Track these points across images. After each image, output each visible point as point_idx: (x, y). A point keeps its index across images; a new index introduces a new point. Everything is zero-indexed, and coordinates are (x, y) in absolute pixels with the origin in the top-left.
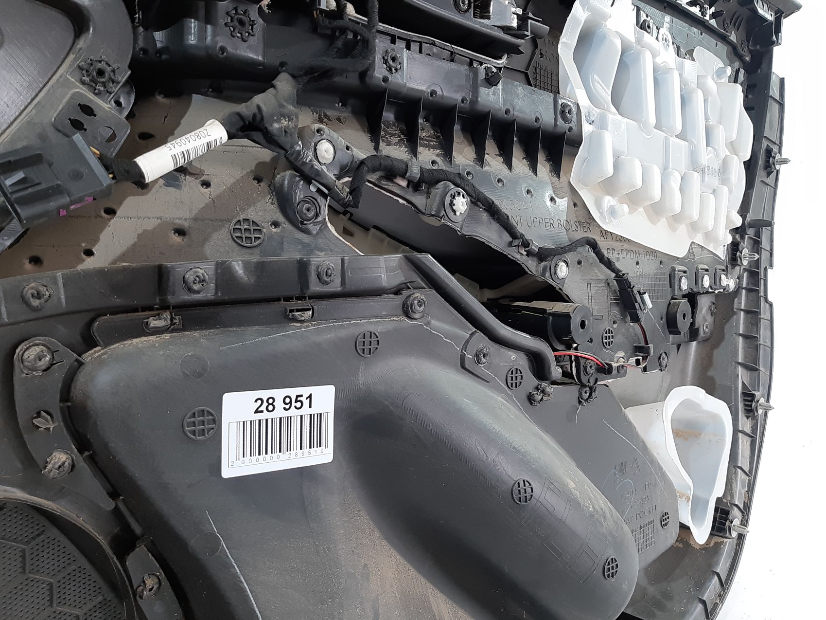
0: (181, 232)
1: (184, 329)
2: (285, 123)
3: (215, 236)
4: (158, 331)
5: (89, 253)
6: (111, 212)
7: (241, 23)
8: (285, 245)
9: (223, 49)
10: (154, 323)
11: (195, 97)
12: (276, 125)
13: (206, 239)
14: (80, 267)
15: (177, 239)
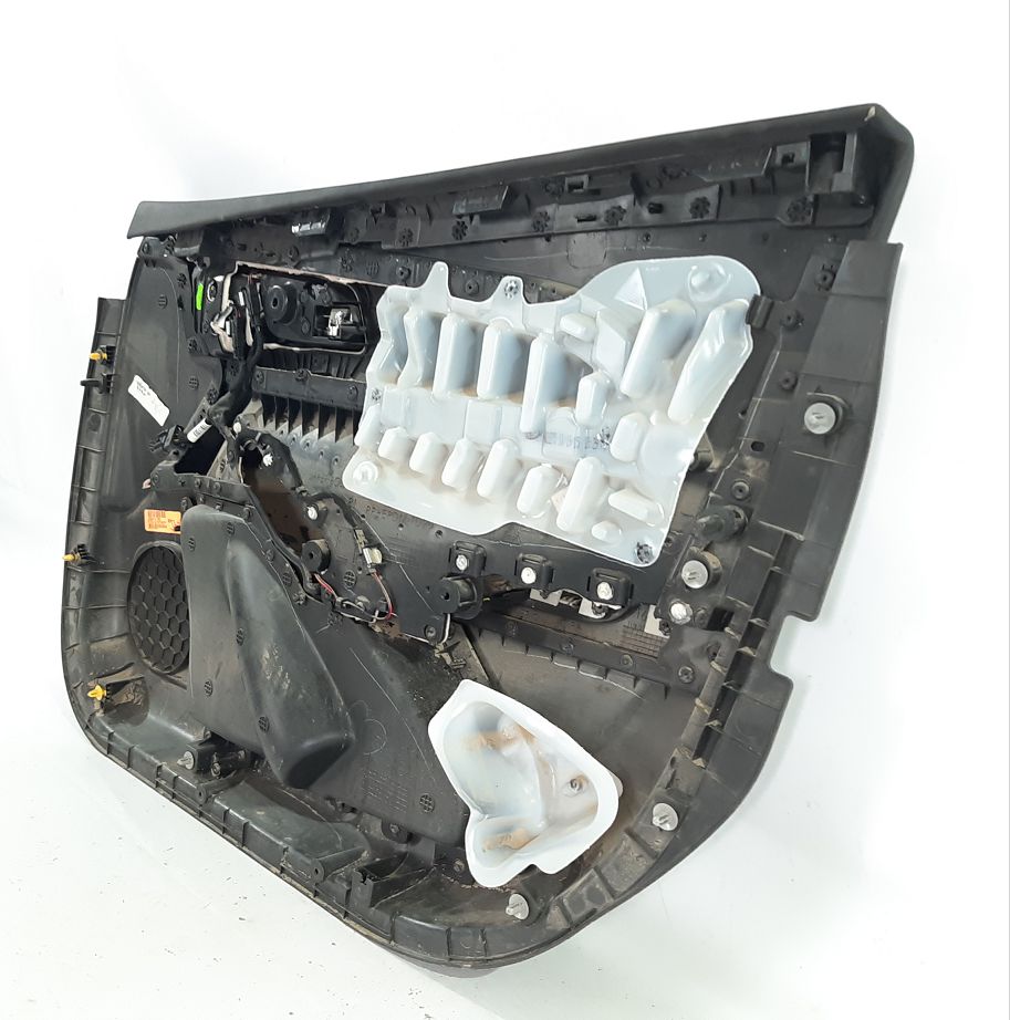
8: (226, 473)
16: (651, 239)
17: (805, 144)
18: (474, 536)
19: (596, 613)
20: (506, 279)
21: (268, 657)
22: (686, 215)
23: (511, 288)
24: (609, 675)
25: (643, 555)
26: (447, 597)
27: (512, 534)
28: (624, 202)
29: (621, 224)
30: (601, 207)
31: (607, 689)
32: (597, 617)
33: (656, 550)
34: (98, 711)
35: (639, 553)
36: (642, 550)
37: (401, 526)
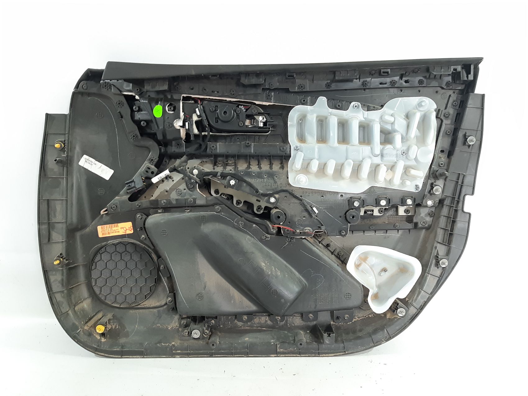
0: (167, 191)
1: (164, 213)
2: (182, 168)
3: (173, 192)
4: (160, 213)
5: (152, 196)
6: (157, 187)
7: (178, 145)
8: (186, 194)
9: (174, 151)
10: (159, 211)
11: (178, 159)
12: (179, 169)
13: (171, 193)
14: (151, 199)
15: (166, 193)
16: (403, 91)
17: (460, 66)
18: (357, 194)
19: (380, 213)
20: (353, 103)
21: (264, 265)
22: (417, 84)
23: (356, 106)
24: (388, 232)
25: (417, 188)
26: (353, 217)
27: (372, 190)
28: (397, 78)
29: (396, 86)
30: (388, 80)
31: (388, 237)
32: (381, 215)
33: (421, 186)
34: (101, 339)
35: (416, 188)
36: (417, 186)
37: (323, 196)
